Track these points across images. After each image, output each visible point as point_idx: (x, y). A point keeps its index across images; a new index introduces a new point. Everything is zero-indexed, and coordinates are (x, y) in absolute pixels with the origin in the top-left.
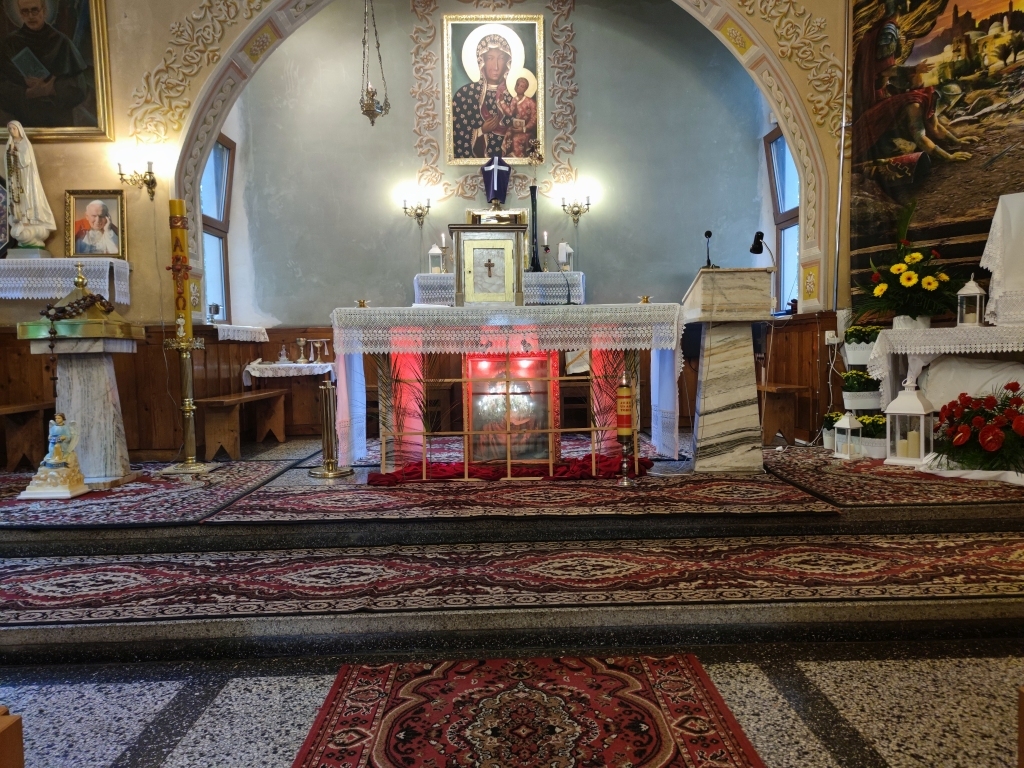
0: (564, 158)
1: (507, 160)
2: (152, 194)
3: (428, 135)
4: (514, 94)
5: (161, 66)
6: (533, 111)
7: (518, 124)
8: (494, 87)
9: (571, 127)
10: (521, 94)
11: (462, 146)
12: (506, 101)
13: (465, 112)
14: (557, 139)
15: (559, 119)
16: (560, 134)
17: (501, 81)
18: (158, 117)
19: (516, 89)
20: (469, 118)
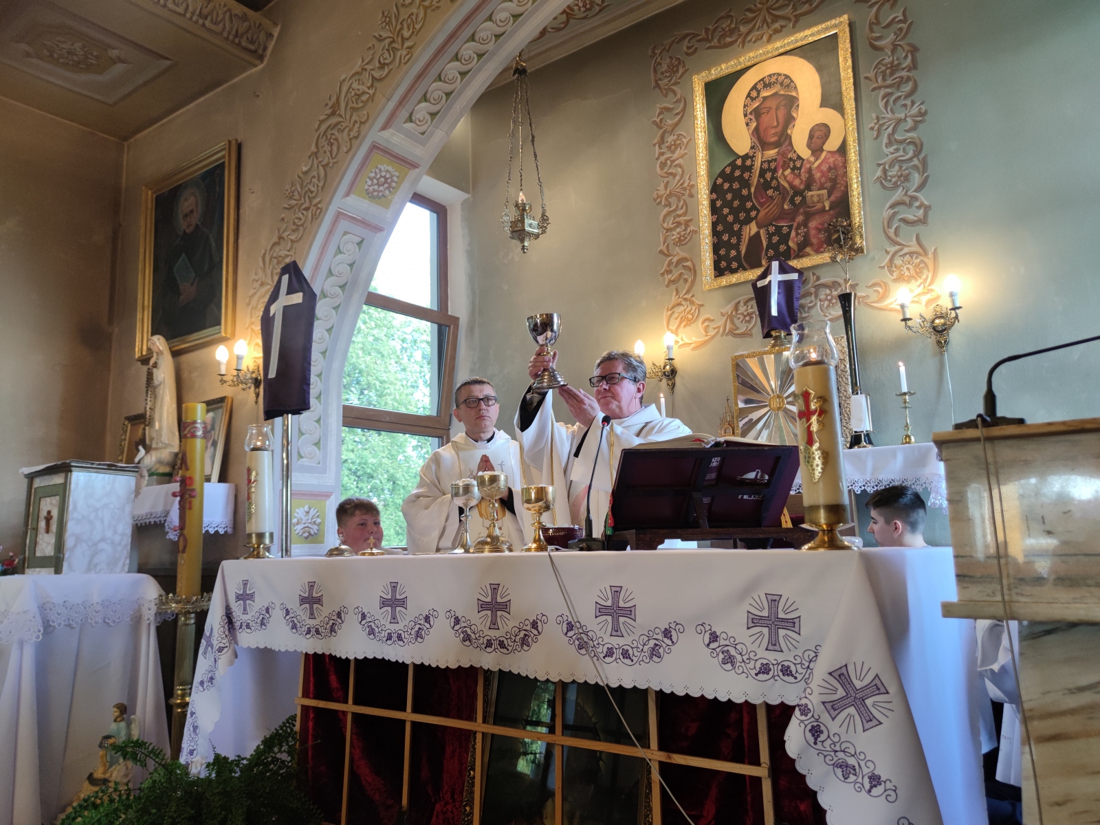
0: (908, 238)
2: (257, 395)
3: (679, 252)
4: (805, 153)
5: (275, 239)
6: (841, 172)
7: (815, 199)
8: (772, 153)
10: (816, 150)
11: (726, 257)
12: (793, 169)
13: (729, 204)
14: (892, 207)
16: (898, 195)
17: (784, 139)
19: (809, 146)
20: (734, 212)
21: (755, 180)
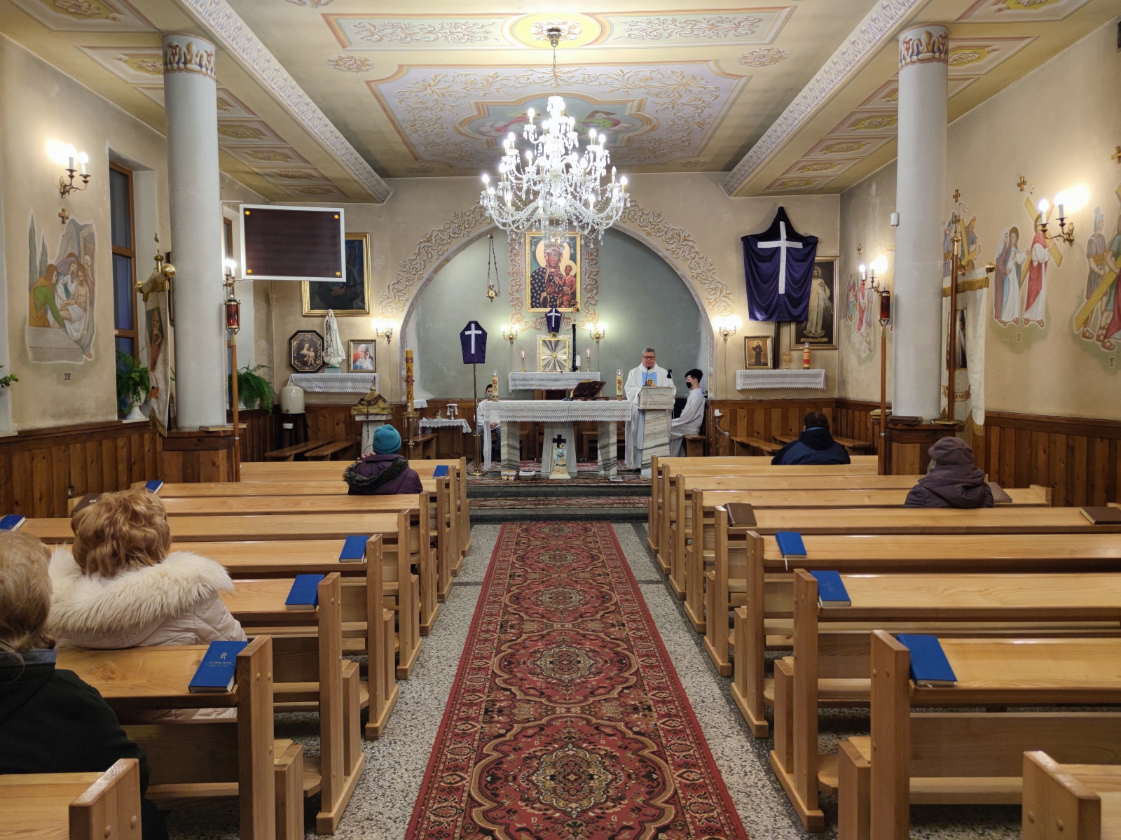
0: (591, 308)
1: (559, 309)
2: (389, 341)
3: (517, 295)
4: (564, 274)
5: (395, 281)
6: (574, 283)
7: (566, 290)
8: (553, 270)
9: (595, 291)
10: (568, 274)
11: (535, 302)
12: (560, 277)
13: (537, 283)
14: (587, 298)
15: (589, 287)
16: (589, 295)
17: (557, 267)
18: (393, 305)
19: (565, 271)
20: (539, 287)
21: (546, 277)
